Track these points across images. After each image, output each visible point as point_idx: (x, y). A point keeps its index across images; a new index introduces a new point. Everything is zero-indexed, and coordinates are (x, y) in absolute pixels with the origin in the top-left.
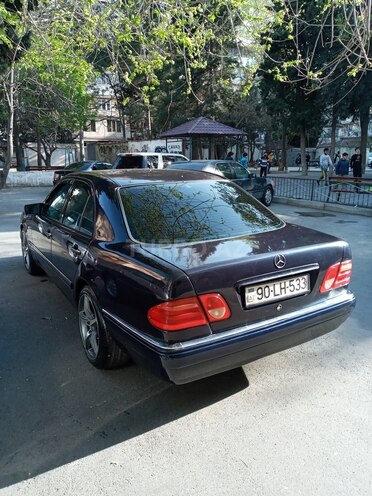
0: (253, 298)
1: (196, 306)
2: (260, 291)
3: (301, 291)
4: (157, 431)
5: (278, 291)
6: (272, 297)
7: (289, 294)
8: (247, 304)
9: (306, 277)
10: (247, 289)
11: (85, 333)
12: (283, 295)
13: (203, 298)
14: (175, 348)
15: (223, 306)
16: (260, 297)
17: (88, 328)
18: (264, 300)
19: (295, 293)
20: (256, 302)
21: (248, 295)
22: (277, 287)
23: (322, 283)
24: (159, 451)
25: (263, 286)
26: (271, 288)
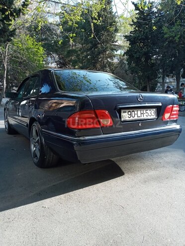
0: (125, 116)
1: (94, 116)
2: (129, 113)
3: (152, 117)
4: (71, 193)
5: (139, 115)
6: (136, 118)
7: (145, 117)
8: (122, 119)
9: (154, 110)
10: (122, 111)
11: (33, 149)
12: (142, 118)
13: (98, 112)
14: (82, 138)
15: (109, 118)
16: (130, 116)
17: (35, 146)
18: (132, 118)
19: (149, 117)
20: (127, 119)
21: (123, 114)
22: (139, 112)
23: (163, 115)
24: (71, 201)
25: (131, 111)
26: (136, 112)
